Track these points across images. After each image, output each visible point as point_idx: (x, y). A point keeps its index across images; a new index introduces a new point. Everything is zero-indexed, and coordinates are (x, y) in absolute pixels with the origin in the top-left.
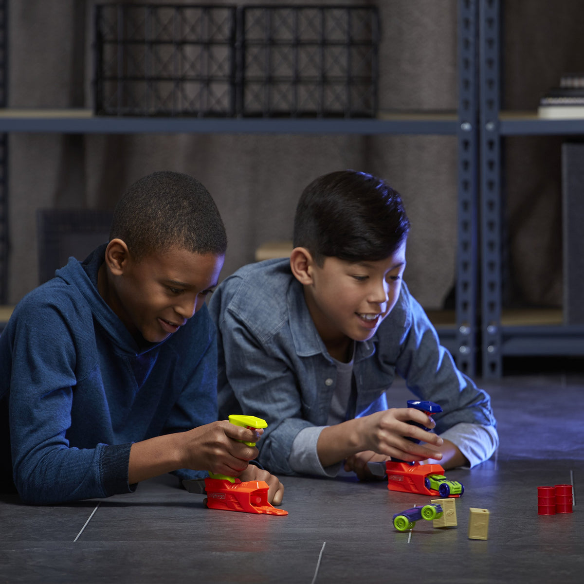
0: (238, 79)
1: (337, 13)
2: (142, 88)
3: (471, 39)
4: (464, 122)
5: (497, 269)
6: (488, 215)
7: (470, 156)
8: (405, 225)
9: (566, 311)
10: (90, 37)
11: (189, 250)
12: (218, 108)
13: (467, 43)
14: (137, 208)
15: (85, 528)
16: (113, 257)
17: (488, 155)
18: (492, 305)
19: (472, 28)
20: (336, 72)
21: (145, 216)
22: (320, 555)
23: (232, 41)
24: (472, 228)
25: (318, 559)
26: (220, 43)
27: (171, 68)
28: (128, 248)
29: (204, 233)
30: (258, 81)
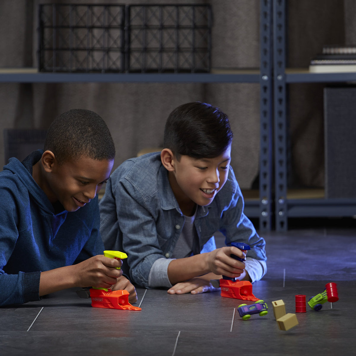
0: (126, 49)
1: (186, 9)
2: (68, 55)
3: (268, 24)
4: (264, 75)
5: (284, 164)
6: (278, 132)
7: (267, 95)
8: (230, 135)
9: (326, 190)
10: (36, 24)
11: (92, 158)
12: (114, 67)
13: (265, 27)
14: (60, 132)
15: (34, 323)
16: (46, 162)
17: (278, 95)
18: (281, 187)
19: (269, 18)
20: (185, 45)
21: (65, 137)
22: (177, 339)
23: (122, 26)
24: (269, 140)
25: (175, 342)
26: (115, 28)
27: (85, 42)
28: (55, 156)
29: (101, 148)
30: (138, 50)
